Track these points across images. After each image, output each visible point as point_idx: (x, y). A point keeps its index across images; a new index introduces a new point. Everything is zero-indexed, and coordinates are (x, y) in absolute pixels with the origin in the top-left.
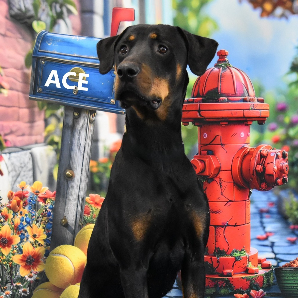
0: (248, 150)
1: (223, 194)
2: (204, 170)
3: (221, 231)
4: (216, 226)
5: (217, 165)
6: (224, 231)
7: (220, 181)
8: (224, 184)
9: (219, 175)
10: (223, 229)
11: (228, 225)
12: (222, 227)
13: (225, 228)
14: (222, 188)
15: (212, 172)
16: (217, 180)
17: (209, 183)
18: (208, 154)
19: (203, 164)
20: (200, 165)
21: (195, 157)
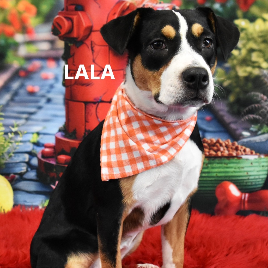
0: (128, 4)
1: (96, 61)
2: (71, 30)
3: (93, 108)
4: (86, 103)
5: (89, 24)
6: (96, 109)
7: (92, 44)
8: (96, 48)
9: (90, 37)
10: (95, 106)
11: (102, 101)
12: (94, 103)
13: (98, 105)
14: (94, 54)
15: (82, 33)
16: (88, 42)
17: (78, 47)
18: (76, 9)
19: (70, 23)
20: (66, 24)
21: (60, 14)
